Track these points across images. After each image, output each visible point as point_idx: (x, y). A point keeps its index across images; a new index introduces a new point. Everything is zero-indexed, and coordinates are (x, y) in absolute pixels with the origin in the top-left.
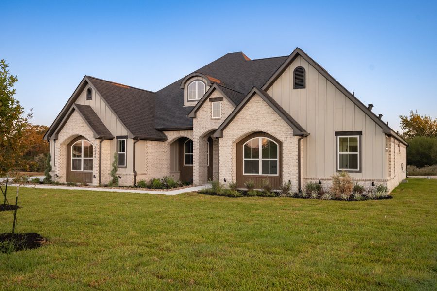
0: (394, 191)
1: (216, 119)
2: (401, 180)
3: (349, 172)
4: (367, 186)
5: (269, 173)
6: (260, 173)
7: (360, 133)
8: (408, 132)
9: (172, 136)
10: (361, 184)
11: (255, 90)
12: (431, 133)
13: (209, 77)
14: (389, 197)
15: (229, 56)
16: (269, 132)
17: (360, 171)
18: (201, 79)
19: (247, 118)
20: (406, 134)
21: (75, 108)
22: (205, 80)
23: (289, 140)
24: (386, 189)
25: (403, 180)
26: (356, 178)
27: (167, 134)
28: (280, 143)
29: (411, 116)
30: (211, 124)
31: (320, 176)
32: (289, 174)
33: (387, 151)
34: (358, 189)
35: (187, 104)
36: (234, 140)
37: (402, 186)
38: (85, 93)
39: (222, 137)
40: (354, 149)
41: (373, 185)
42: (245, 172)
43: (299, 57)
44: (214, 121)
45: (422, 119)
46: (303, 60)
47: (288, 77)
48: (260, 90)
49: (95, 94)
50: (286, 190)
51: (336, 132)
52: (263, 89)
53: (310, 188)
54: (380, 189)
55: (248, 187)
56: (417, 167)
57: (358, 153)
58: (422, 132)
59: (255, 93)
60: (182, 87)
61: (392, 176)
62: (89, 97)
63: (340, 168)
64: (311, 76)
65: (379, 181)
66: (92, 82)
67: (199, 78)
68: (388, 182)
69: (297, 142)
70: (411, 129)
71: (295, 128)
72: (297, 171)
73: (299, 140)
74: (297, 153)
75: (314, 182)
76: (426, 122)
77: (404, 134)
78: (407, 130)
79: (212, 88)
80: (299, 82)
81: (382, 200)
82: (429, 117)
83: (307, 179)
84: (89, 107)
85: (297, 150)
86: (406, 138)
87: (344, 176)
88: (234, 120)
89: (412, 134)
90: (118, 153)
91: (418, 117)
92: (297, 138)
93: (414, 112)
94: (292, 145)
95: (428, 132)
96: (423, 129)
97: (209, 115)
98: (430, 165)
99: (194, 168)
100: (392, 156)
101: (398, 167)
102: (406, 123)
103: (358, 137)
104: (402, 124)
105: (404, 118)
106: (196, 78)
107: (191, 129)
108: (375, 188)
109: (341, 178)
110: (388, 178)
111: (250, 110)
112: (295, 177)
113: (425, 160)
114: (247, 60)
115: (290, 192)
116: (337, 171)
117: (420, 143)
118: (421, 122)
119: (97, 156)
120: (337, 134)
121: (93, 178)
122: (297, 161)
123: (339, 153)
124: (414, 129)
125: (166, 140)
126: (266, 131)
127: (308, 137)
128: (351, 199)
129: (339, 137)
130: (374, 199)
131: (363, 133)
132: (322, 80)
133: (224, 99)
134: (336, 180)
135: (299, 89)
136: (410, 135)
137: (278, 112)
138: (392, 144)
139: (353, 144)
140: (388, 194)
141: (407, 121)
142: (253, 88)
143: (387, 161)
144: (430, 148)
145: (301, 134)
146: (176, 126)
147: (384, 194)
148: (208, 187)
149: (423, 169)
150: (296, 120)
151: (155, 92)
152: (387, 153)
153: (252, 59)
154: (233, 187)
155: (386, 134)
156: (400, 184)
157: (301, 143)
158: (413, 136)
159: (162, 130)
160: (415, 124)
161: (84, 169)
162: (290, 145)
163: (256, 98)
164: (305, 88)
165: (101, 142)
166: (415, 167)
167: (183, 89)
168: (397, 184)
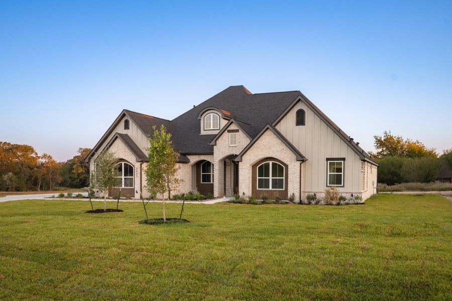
0: (366, 200)
1: (232, 147)
2: (372, 194)
3: (337, 187)
4: (348, 196)
5: (277, 188)
6: (271, 188)
7: (344, 159)
8: (381, 152)
9: (194, 159)
10: (344, 195)
11: (268, 126)
12: (403, 153)
13: (223, 111)
14: (363, 204)
15: (231, 89)
16: (278, 158)
17: (343, 186)
18: (216, 112)
19: (262, 147)
20: (379, 153)
21: (118, 136)
22: (218, 113)
23: (293, 163)
24: (361, 198)
25: (373, 194)
26: (341, 191)
27: (189, 157)
28: (287, 166)
29: (385, 137)
30: (229, 150)
31: (315, 190)
32: (293, 189)
33: (362, 172)
34: (342, 198)
35: (203, 133)
36: (251, 163)
37: (373, 198)
38: (122, 124)
39: (241, 161)
40: (339, 170)
41: (352, 196)
42: (259, 188)
43: (300, 102)
44: (231, 148)
45: (395, 139)
46: (303, 104)
47: (292, 117)
48: (271, 126)
49: (132, 125)
50: (292, 200)
51: (327, 159)
52: (273, 125)
53: (309, 198)
54: (357, 198)
55: (263, 198)
56: (388, 185)
57: (342, 173)
58: (394, 152)
59: (268, 128)
60: (198, 118)
61: (365, 190)
62: (127, 127)
63: (330, 184)
64: (309, 116)
65: (356, 193)
66: (129, 115)
67: (214, 111)
68: (362, 194)
69: (299, 165)
70: (384, 149)
71: (298, 155)
72: (299, 187)
73: (301, 164)
74: (299, 174)
75: (311, 194)
76: (399, 142)
77: (377, 153)
78: (380, 150)
79: (230, 122)
80: (300, 120)
81: (358, 205)
82: (401, 137)
83: (305, 192)
84: (127, 135)
85: (299, 171)
86: (380, 157)
87: (333, 189)
88: (251, 148)
89: (385, 153)
91: (391, 138)
92: (299, 163)
93: (388, 132)
94: (295, 167)
95: (399, 152)
96: (395, 148)
97: (227, 143)
98: (400, 183)
99: (214, 185)
100: (366, 176)
101: (370, 184)
102: (380, 143)
103: (343, 162)
104: (376, 144)
105: (379, 138)
106: (211, 111)
107: (212, 154)
108: (354, 198)
109: (331, 191)
110: (362, 191)
111: (264, 141)
112: (297, 191)
113: (395, 178)
114: (249, 93)
115: (295, 201)
116: (327, 186)
117: (391, 162)
118: (394, 142)
119: (139, 175)
120: (328, 159)
121: (135, 193)
122: (299, 179)
123: (329, 173)
124: (387, 149)
125: (189, 163)
126: (276, 157)
127: (307, 162)
128: (338, 204)
129: (329, 162)
130: (353, 204)
131: (346, 159)
132: (318, 120)
133: (240, 131)
134: (328, 193)
135: (300, 126)
136: (383, 155)
137: (285, 143)
138: (366, 167)
139: (339, 167)
140: (362, 202)
141: (381, 141)
142: (266, 125)
143: (362, 179)
144: (401, 167)
145: (302, 159)
146: (198, 151)
147: (359, 201)
148: (233, 199)
149: (393, 186)
150: (298, 149)
151: (171, 120)
152: (362, 174)
153: (253, 93)
154: (251, 198)
155: (362, 160)
156: (371, 197)
157: (302, 166)
158: (386, 155)
159: (184, 155)
160: (388, 144)
161: (125, 186)
162: (294, 168)
163: (268, 133)
164: (304, 125)
165: (141, 164)
166: (386, 185)
167: (200, 120)
168: (369, 197)
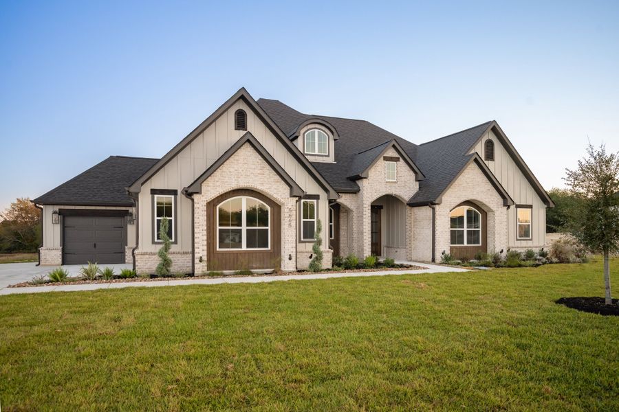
1: (391, 182)
5: (472, 243)
6: (466, 244)
7: (531, 206)
16: (484, 202)
18: (323, 128)
19: (464, 185)
22: (327, 131)
23: (500, 210)
30: (386, 187)
32: (500, 244)
36: (451, 208)
38: (229, 118)
39: (440, 204)
44: (389, 184)
47: (480, 148)
49: (254, 121)
57: (530, 224)
59: (475, 158)
62: (240, 125)
64: (498, 150)
67: (319, 127)
69: (506, 213)
72: (506, 241)
74: (506, 223)
79: (391, 144)
80: (489, 154)
85: (507, 220)
90: (302, 220)
92: (505, 209)
94: (502, 215)
97: (383, 176)
106: (316, 126)
112: (504, 246)
116: (517, 239)
120: (517, 206)
122: (506, 231)
123: (518, 223)
129: (518, 209)
133: (401, 159)
135: (489, 161)
161: (248, 245)
165: (297, 202)
